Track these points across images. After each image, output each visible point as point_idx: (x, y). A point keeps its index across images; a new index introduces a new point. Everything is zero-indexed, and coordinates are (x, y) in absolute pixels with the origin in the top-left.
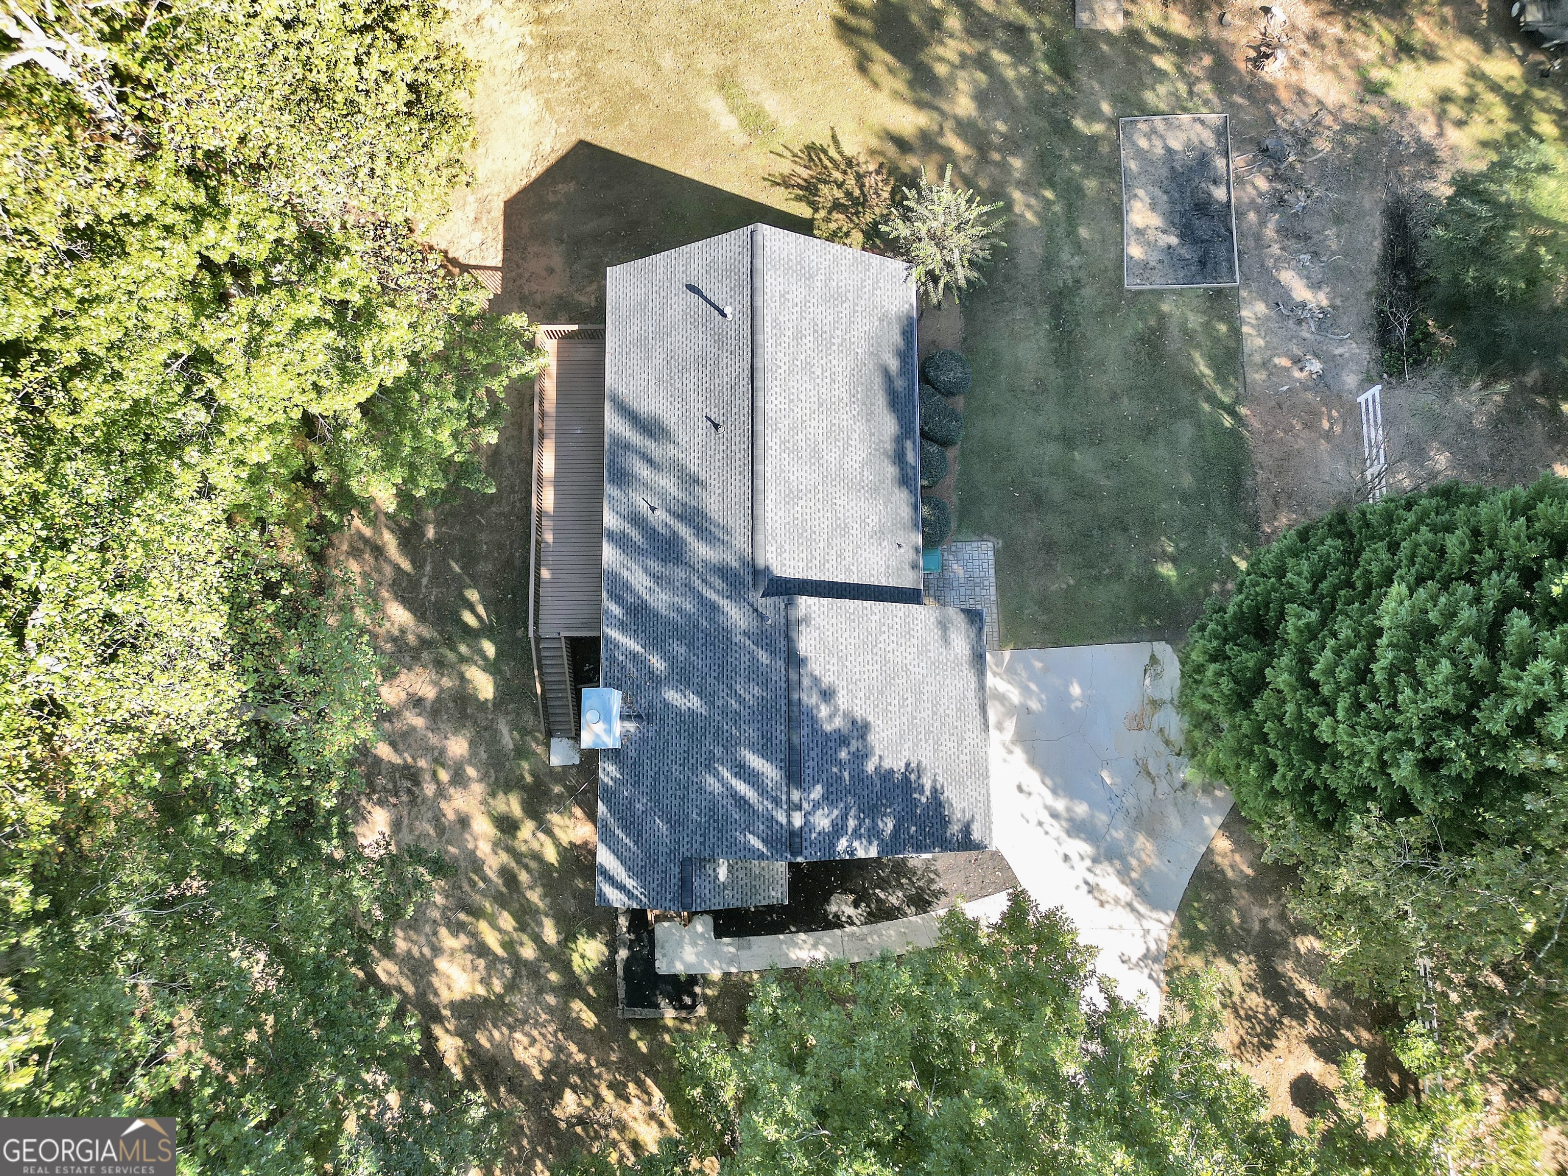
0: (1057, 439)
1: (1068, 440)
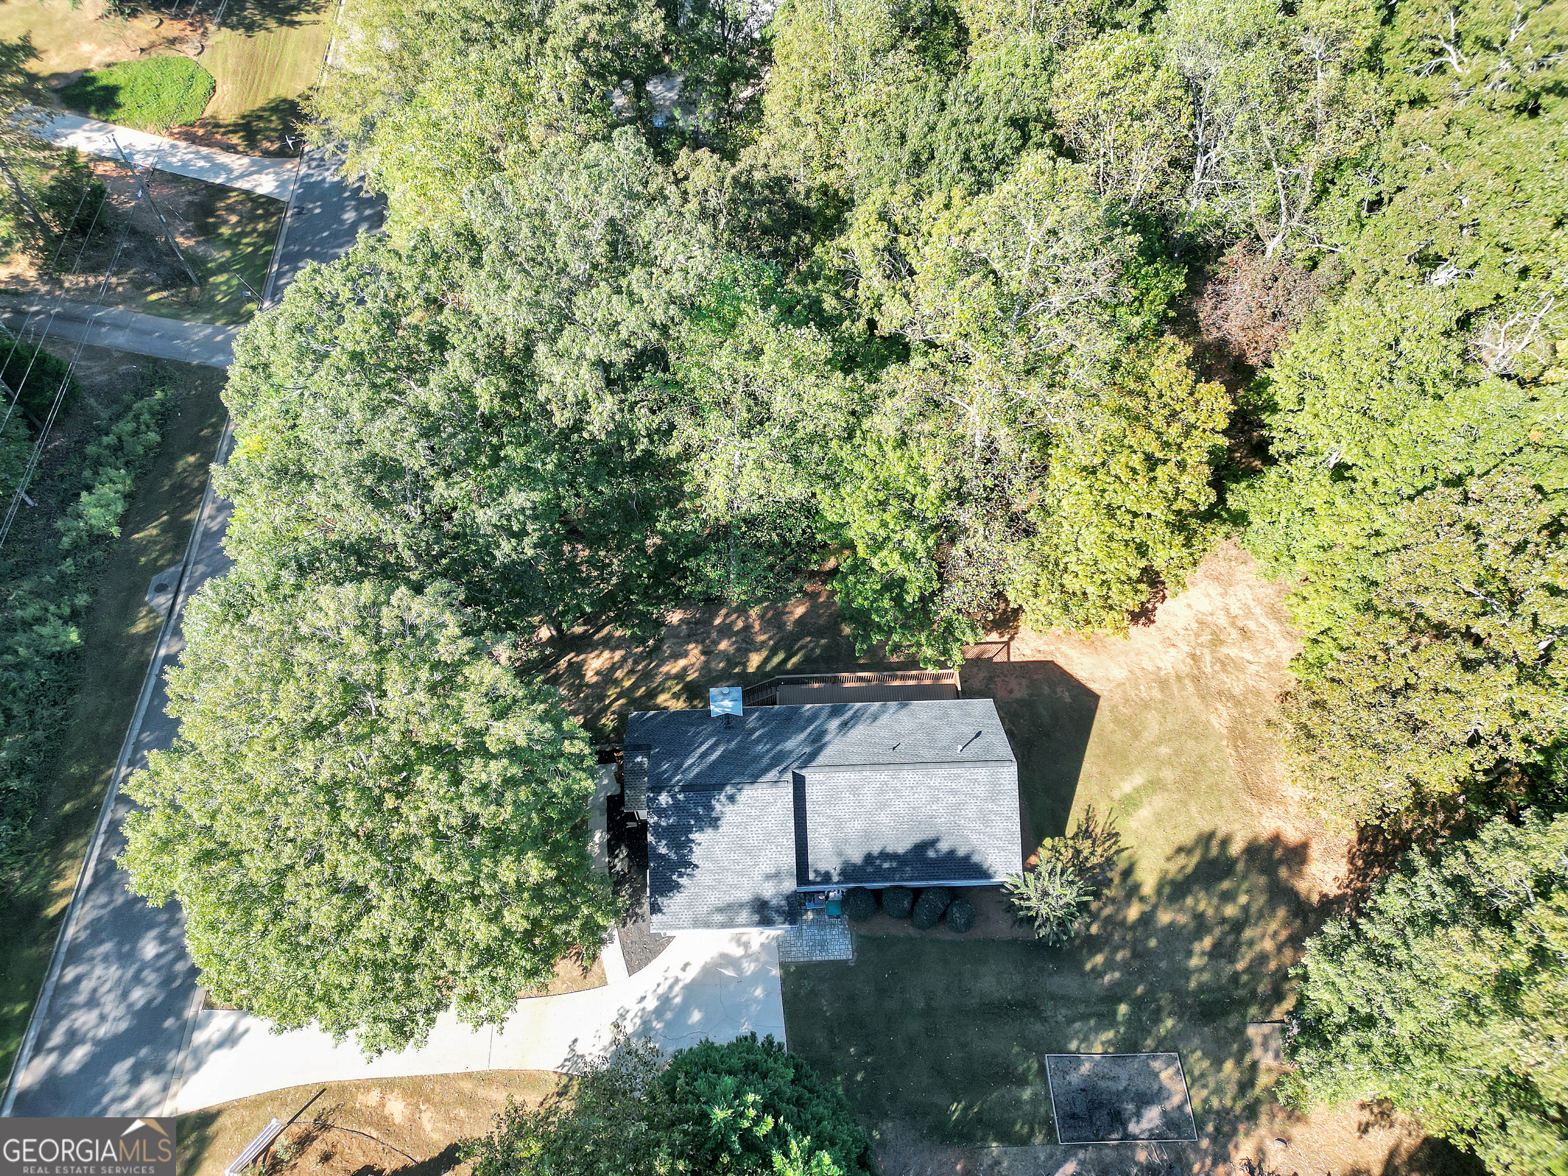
0: (928, 1005)
1: (929, 1012)
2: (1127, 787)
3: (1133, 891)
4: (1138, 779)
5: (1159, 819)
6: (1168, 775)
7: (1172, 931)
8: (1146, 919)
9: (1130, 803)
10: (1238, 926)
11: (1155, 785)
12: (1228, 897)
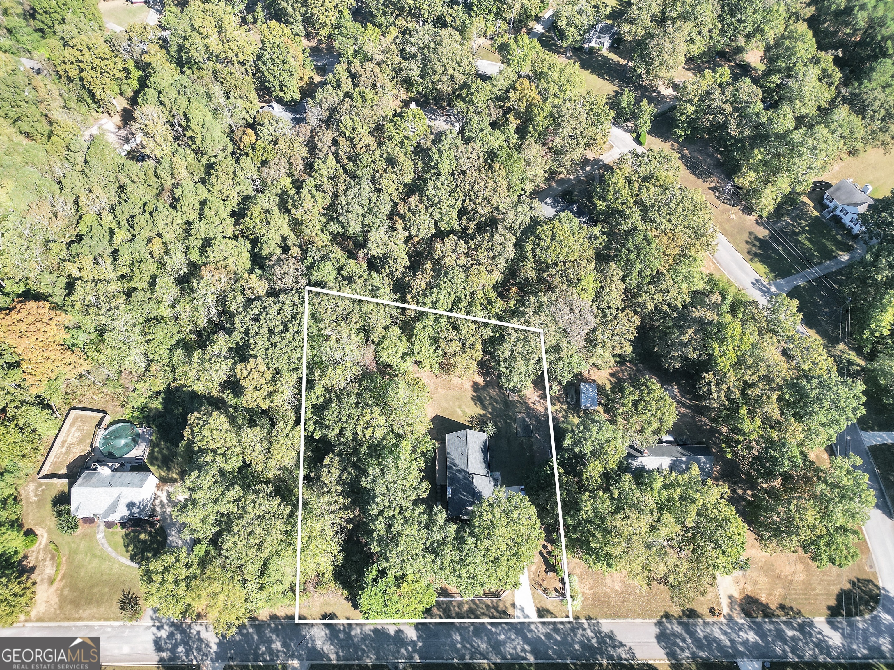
2: (460, 412)
3: (485, 415)
4: (458, 410)
5: (468, 407)
6: (457, 403)
7: (492, 409)
8: (490, 414)
9: (464, 412)
10: (491, 397)
11: (460, 407)
12: (485, 398)
